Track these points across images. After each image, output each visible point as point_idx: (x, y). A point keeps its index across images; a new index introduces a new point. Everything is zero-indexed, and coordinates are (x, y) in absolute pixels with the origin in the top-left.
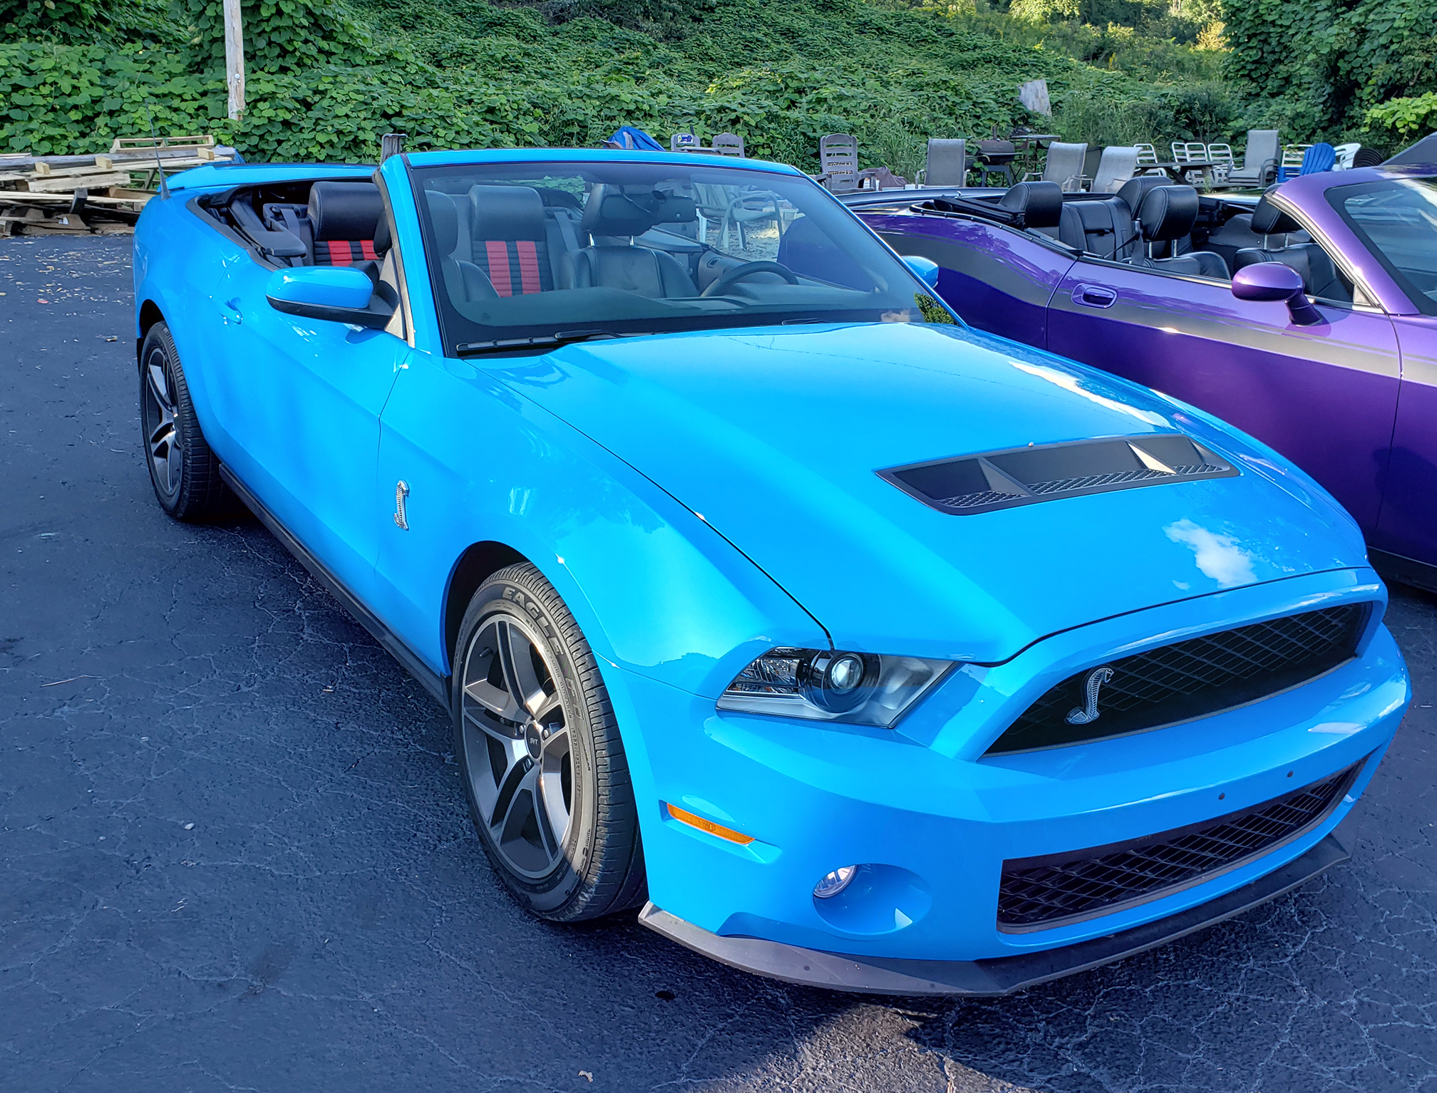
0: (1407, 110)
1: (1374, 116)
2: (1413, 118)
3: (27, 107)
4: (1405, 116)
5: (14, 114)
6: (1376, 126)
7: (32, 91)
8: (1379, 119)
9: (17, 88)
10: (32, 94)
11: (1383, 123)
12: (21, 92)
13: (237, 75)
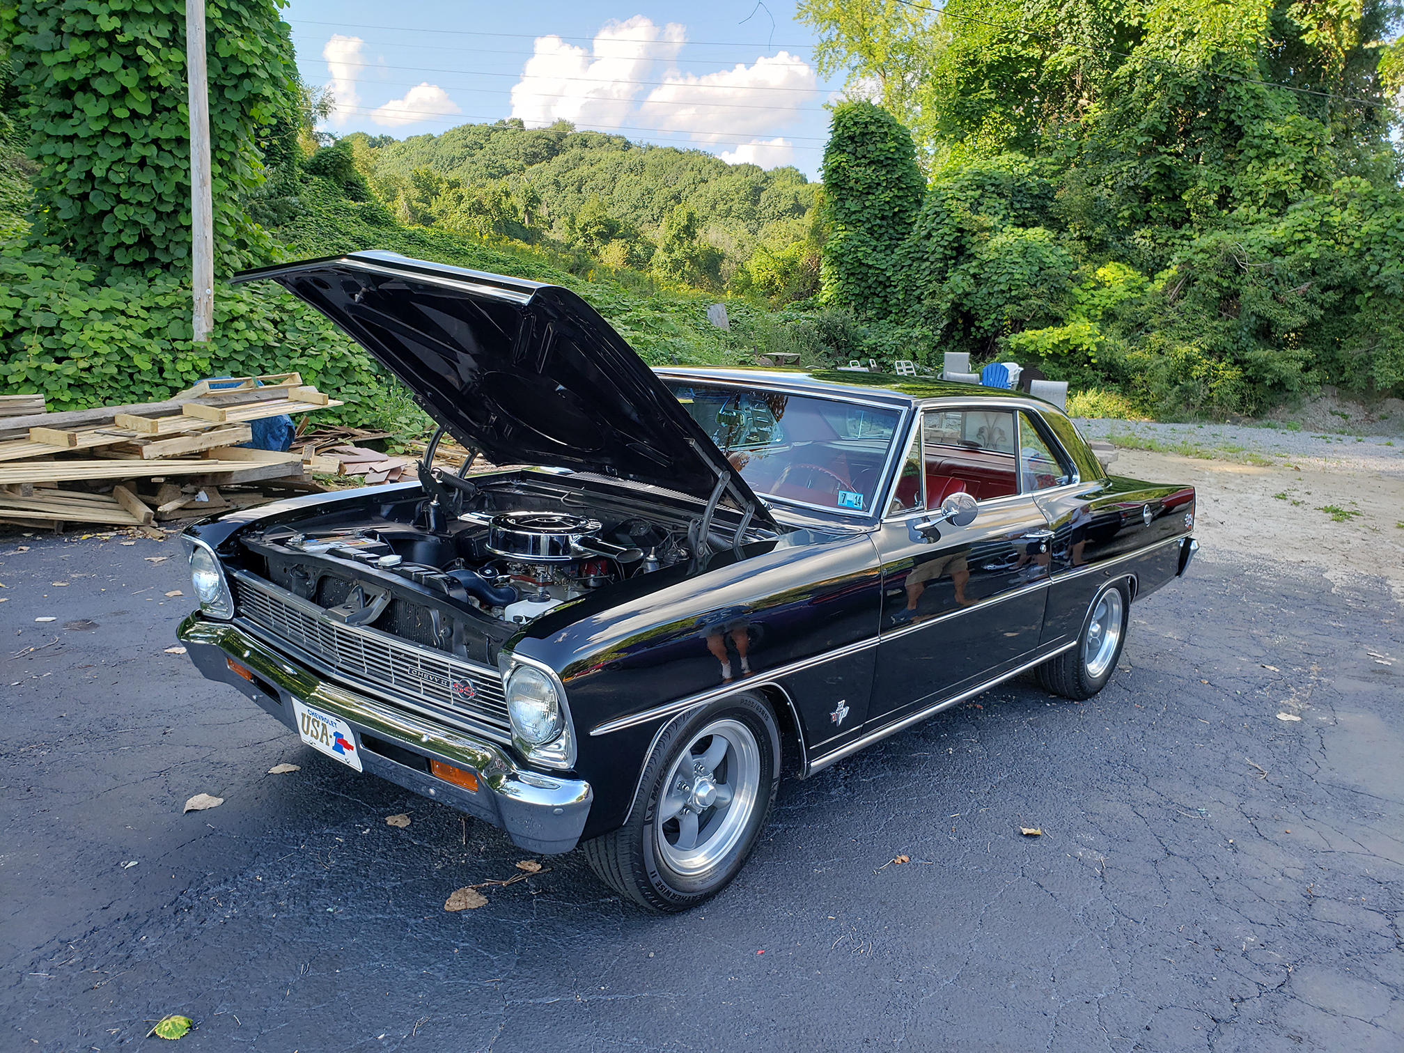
0: (1044, 340)
1: (1017, 342)
2: (1050, 346)
4: (1044, 344)
6: (1021, 350)
8: (1023, 345)
11: (1026, 348)
13: (209, 291)
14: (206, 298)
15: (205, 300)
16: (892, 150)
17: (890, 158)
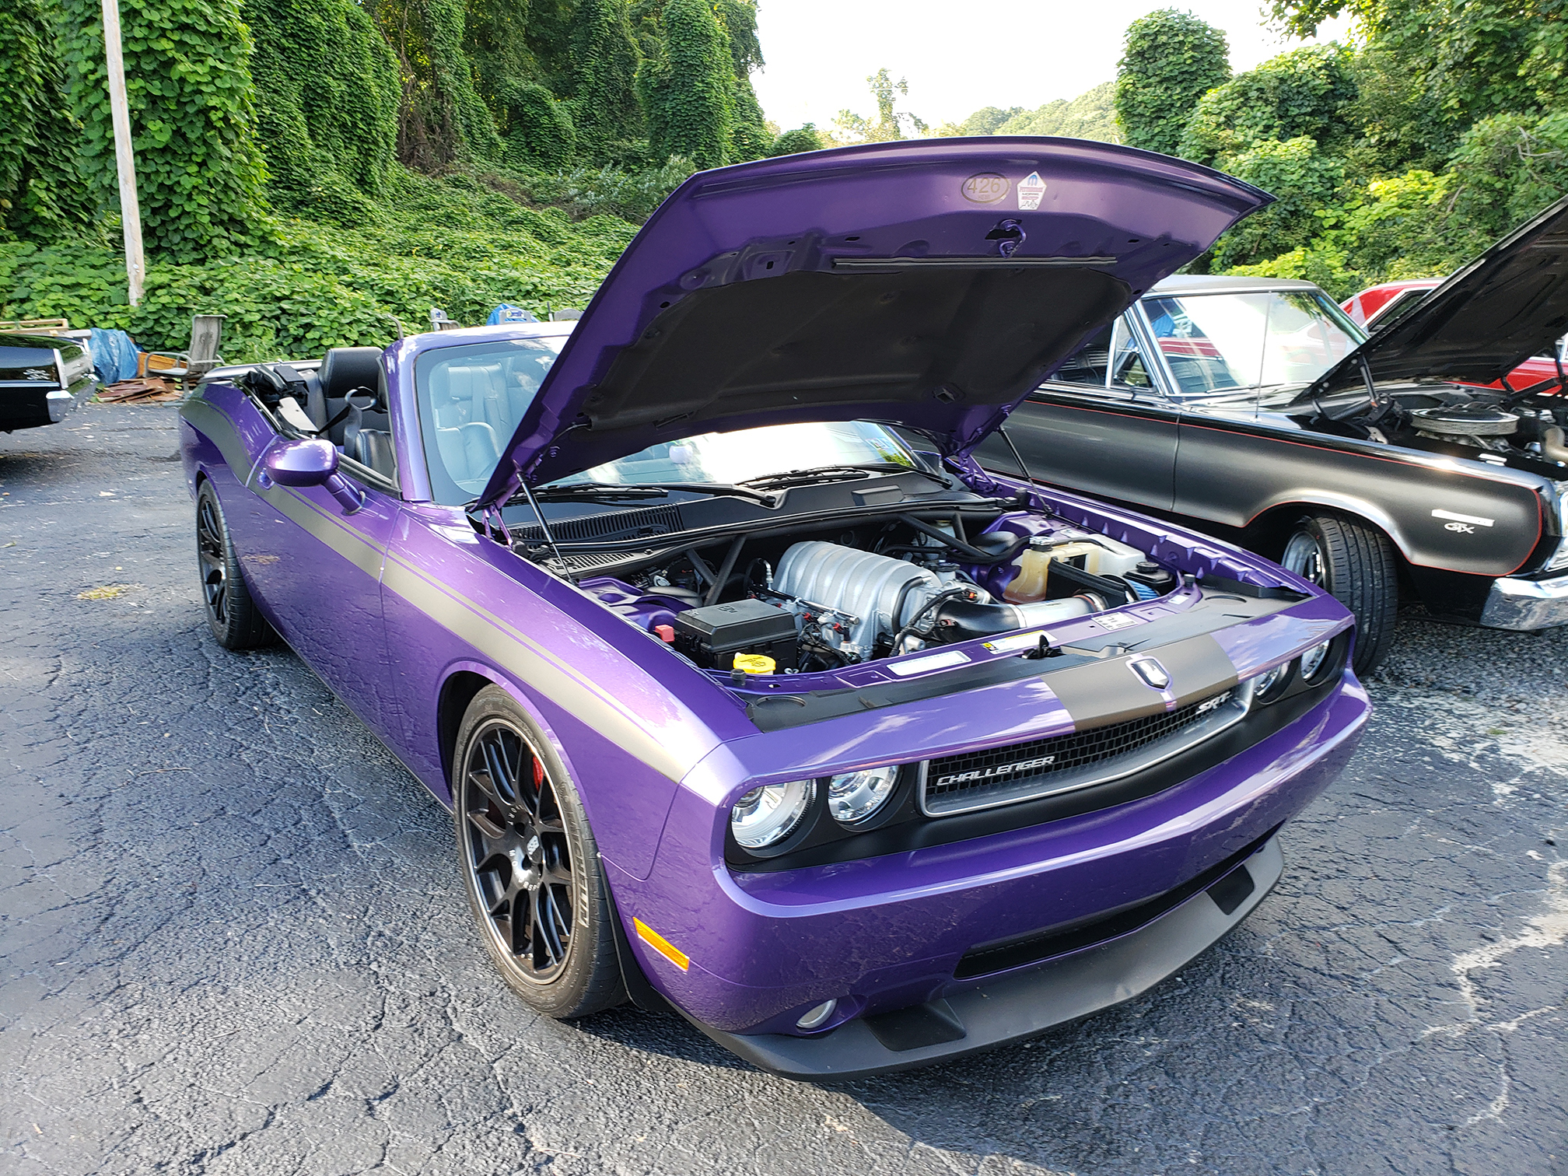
13: (135, 266)
15: (134, 273)
16: (1188, 62)
17: (1186, 72)
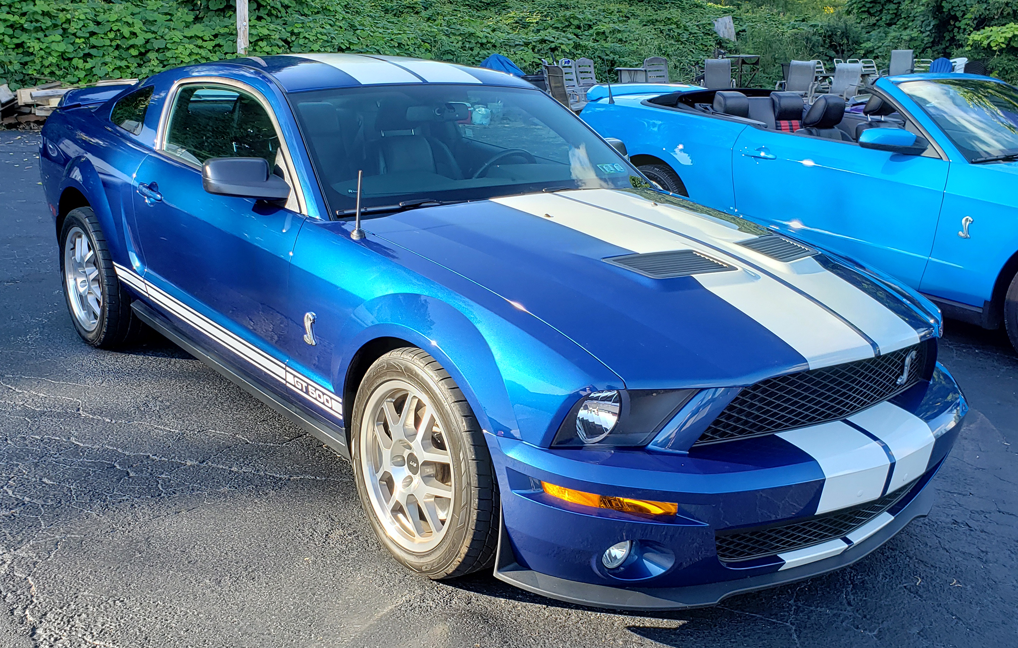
0: (997, 35)
1: (975, 39)
2: (1003, 40)
3: (100, 47)
4: (997, 38)
5: (93, 52)
6: (976, 46)
7: (103, 36)
8: (979, 41)
9: (92, 34)
10: (103, 38)
11: (981, 44)
12: (95, 37)
13: (245, 23)
14: (243, 28)
15: (243, 29)
